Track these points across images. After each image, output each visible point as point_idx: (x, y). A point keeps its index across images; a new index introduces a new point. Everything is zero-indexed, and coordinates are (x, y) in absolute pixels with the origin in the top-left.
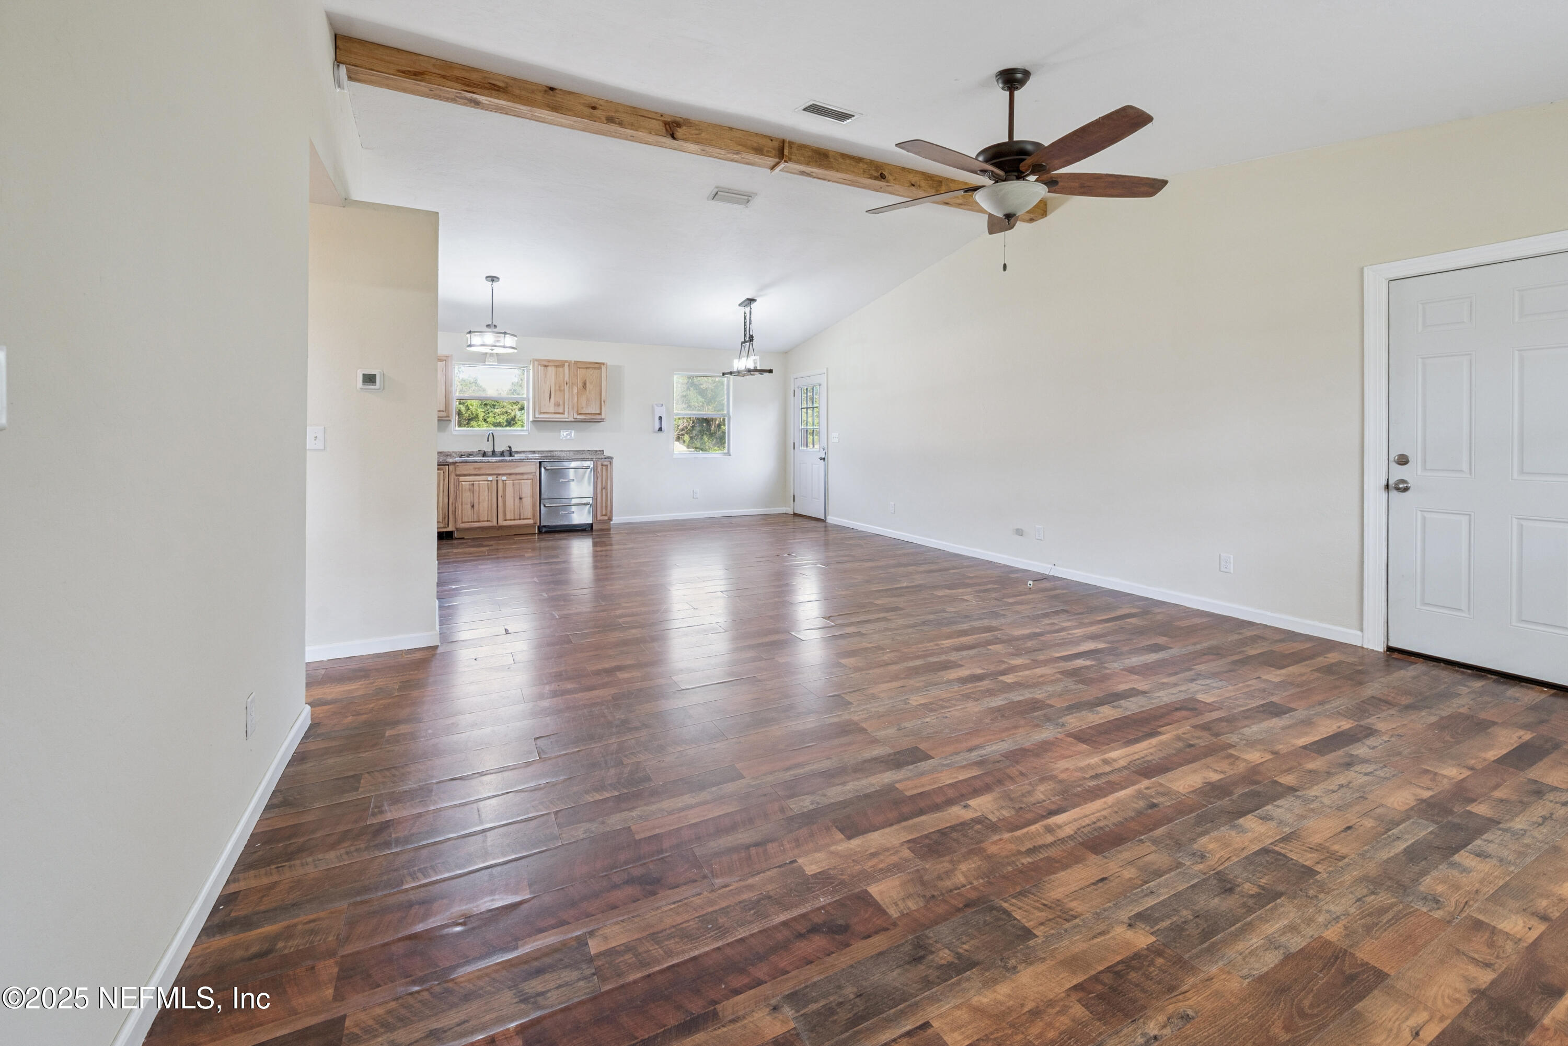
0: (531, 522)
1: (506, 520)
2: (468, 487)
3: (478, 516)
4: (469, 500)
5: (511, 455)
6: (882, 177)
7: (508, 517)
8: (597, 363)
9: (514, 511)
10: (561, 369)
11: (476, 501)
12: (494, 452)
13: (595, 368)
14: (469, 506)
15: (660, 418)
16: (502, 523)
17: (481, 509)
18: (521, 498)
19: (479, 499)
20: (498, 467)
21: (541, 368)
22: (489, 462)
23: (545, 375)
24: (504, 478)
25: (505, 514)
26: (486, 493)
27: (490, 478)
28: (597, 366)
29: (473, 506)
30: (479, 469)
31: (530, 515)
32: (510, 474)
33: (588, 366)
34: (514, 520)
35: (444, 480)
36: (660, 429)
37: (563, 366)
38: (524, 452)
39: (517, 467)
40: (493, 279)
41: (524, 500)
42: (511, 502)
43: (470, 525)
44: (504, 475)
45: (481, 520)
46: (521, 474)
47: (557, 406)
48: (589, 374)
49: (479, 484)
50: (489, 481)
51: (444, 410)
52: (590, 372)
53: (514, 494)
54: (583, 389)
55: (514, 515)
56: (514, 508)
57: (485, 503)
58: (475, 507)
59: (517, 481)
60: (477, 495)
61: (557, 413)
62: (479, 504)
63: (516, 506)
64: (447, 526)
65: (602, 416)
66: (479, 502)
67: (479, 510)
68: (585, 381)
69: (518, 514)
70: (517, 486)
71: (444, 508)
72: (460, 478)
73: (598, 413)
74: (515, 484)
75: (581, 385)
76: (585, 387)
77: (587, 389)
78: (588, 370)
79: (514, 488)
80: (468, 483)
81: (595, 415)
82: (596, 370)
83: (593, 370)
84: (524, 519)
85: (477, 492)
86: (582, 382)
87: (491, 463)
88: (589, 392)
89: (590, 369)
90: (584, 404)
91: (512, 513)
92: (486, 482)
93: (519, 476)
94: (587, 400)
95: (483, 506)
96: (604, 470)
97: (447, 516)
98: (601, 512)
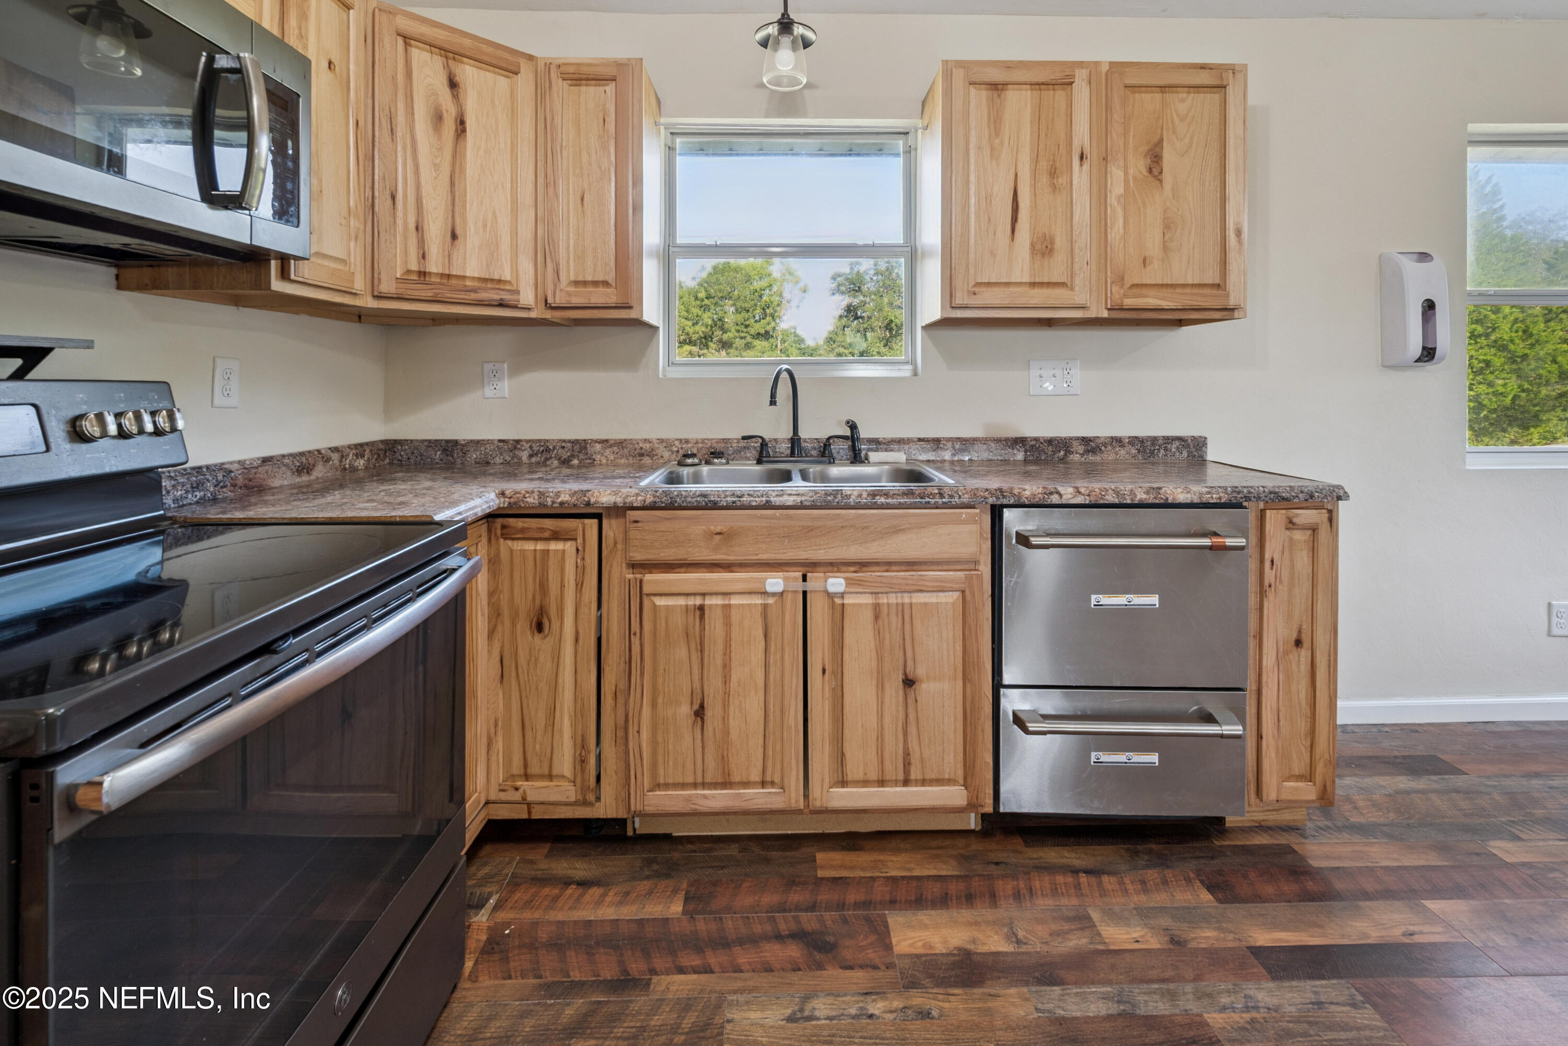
0: (955, 796)
1: (843, 783)
2: (678, 621)
3: (724, 761)
4: (686, 687)
5: (856, 458)
7: (854, 770)
8: (1208, 70)
9: (880, 738)
10: (1060, 95)
11: (714, 687)
12: (795, 441)
13: (1195, 90)
14: (685, 710)
15: (1429, 306)
16: (825, 793)
17: (734, 723)
18: (909, 683)
19: (726, 680)
20: (809, 531)
21: (978, 98)
22: (768, 506)
23: (996, 123)
24: (836, 584)
25: (840, 757)
26: (757, 656)
27: (776, 581)
29: (700, 713)
30: (726, 536)
31: (952, 763)
32: (862, 565)
33: (1175, 79)
34: (882, 783)
35: (579, 586)
36: (1429, 354)
37: (1067, 85)
38: (900, 441)
39: (896, 530)
41: (926, 689)
42: (866, 694)
43: (688, 799)
44: (834, 566)
45: (736, 778)
46: (911, 565)
47: (1043, 255)
48: (1175, 117)
49: (727, 608)
50: (771, 601)
51: (611, 278)
52: (1182, 108)
53: (880, 659)
54: (1151, 179)
55: (882, 762)
56: (881, 728)
57: (753, 705)
58: (709, 713)
59: (893, 599)
60: (719, 661)
61: (1041, 284)
62: (725, 706)
63: (887, 721)
64: (591, 797)
65: (1228, 295)
66: (727, 693)
67: (726, 732)
68: (1160, 142)
69: (907, 754)
70: (895, 621)
71: (578, 715)
72: (648, 577)
73: (1211, 282)
74: (885, 610)
75: (1139, 165)
76: (1155, 172)
77: (1167, 177)
78: (1170, 97)
79: (878, 632)
80: (681, 601)
81: (1201, 291)
82: (1201, 96)
83: (1192, 95)
84: (924, 782)
85: (720, 645)
86: (1144, 149)
87: (778, 513)
88: (1173, 189)
89: (1180, 95)
90: (1153, 243)
91: (872, 756)
92: (758, 601)
93: (903, 577)
94: (1167, 224)
95: (744, 713)
96: (1302, 555)
97: (596, 740)
98: (1289, 760)
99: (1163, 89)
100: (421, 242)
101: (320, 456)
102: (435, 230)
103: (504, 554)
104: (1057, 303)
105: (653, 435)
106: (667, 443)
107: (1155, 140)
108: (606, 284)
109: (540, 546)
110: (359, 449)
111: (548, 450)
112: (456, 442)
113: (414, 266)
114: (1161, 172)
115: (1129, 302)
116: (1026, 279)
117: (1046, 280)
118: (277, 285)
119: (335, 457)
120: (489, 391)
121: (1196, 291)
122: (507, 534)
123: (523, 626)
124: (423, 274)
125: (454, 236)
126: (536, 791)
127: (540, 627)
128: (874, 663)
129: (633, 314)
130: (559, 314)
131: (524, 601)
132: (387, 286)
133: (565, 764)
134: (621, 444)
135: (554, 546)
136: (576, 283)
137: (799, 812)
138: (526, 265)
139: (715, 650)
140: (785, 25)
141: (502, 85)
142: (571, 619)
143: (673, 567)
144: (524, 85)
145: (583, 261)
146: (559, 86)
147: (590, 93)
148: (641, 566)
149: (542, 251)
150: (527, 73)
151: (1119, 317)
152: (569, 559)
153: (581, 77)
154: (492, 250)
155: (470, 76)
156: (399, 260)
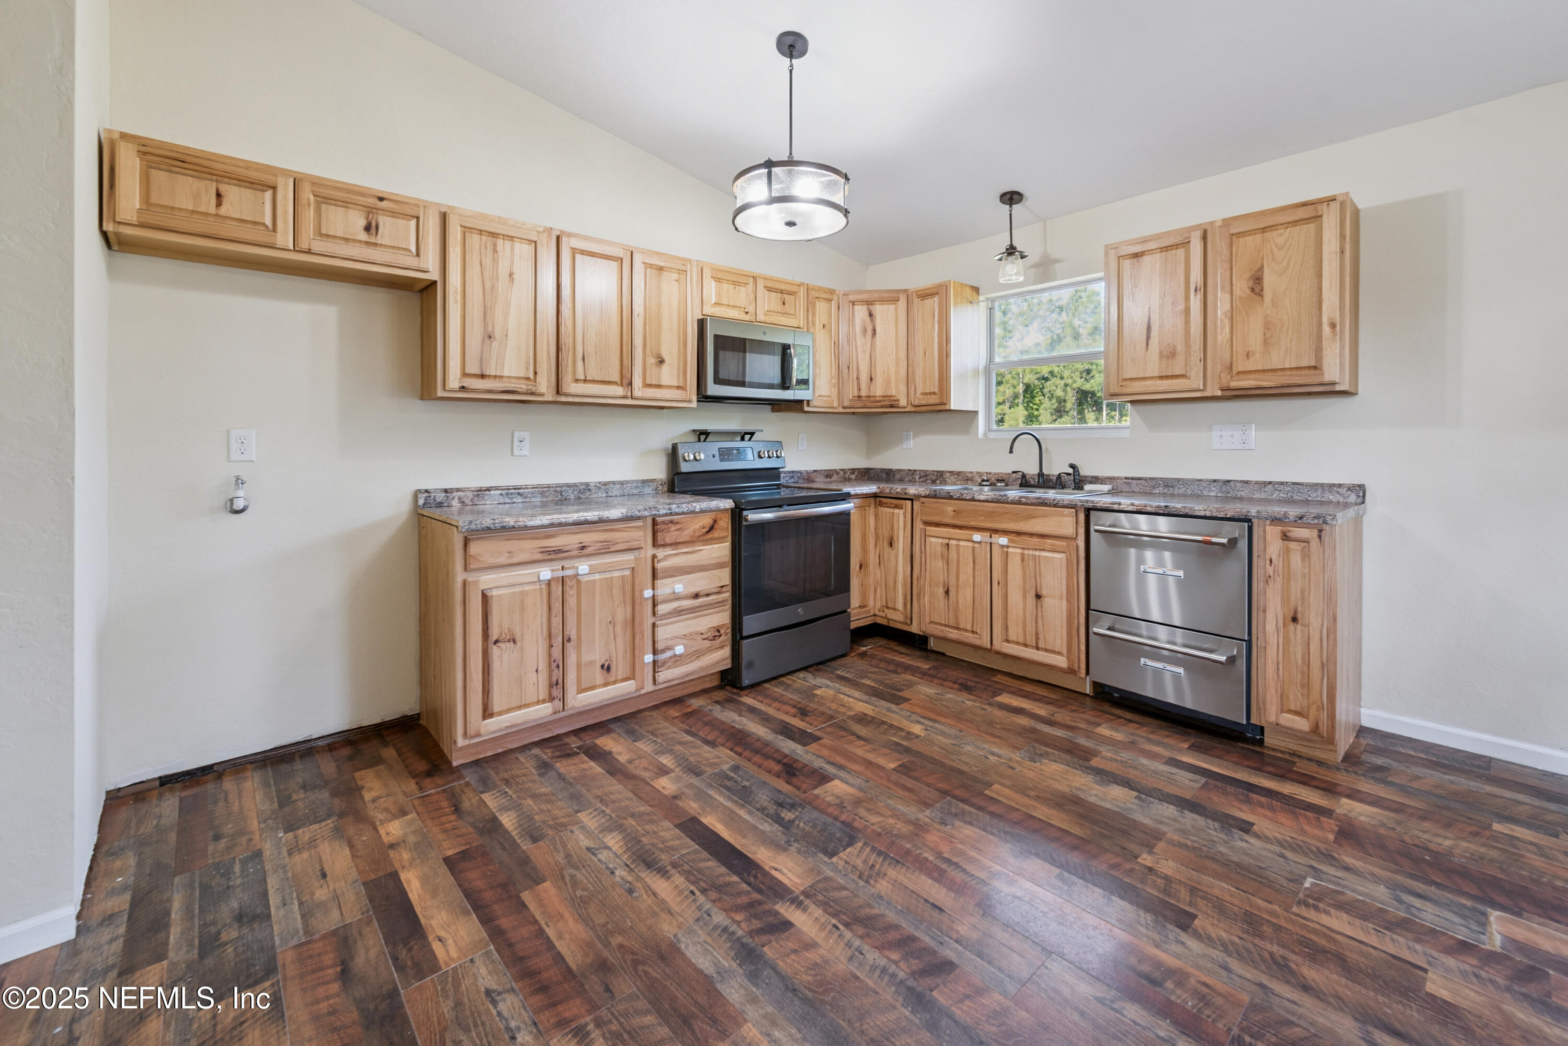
0: (1062, 661)
1: (1008, 641)
2: (939, 549)
3: (958, 617)
4: (941, 579)
7: (1013, 636)
8: (1310, 204)
9: (1024, 622)
10: (1180, 252)
11: (952, 582)
13: (1301, 222)
14: (941, 591)
16: (1000, 644)
17: (961, 600)
18: (1038, 597)
19: (958, 580)
20: (993, 514)
24: (1003, 540)
25: (1006, 627)
26: (970, 571)
27: (977, 537)
28: (1308, 212)
29: (947, 592)
30: (956, 512)
31: (1060, 644)
32: (1019, 533)
34: (1026, 645)
35: (905, 529)
37: (1186, 244)
38: (1111, 480)
39: (1032, 517)
41: (1047, 601)
42: (1019, 602)
43: (942, 631)
44: (1005, 532)
45: (961, 627)
46: (1043, 536)
47: (1168, 358)
48: (1274, 248)
49: (958, 546)
50: (976, 545)
51: (936, 390)
52: (1281, 240)
53: (1024, 581)
54: (1253, 295)
55: (1025, 635)
56: (1025, 617)
57: (968, 593)
58: (951, 593)
59: (1031, 552)
60: (955, 570)
61: (1167, 377)
62: (957, 592)
63: (1027, 615)
64: (909, 622)
65: (1323, 374)
66: (958, 586)
67: (957, 604)
68: (1261, 269)
69: (1037, 634)
70: (1032, 564)
71: (905, 584)
72: (928, 528)
73: (1307, 365)
74: (1026, 557)
75: (1242, 286)
76: (1257, 290)
77: (1268, 293)
78: (1267, 235)
79: (1023, 568)
80: (940, 540)
81: (1299, 372)
82: (1298, 228)
83: (1289, 230)
84: (1046, 650)
85: (955, 564)
86: (1248, 275)
87: (978, 503)
88: (1272, 300)
89: (1278, 232)
90: (1255, 341)
91: (1021, 630)
92: (970, 544)
93: (1035, 540)
94: (1268, 326)
95: (965, 596)
96: (1296, 559)
97: (910, 597)
98: (1283, 697)
99: (1264, 230)
100: (859, 384)
101: (836, 472)
102: (864, 378)
103: (880, 513)
104: (1178, 388)
105: (974, 470)
106: (968, 476)
107: (1257, 267)
108: (934, 393)
109: (892, 510)
110: (853, 471)
111: (926, 475)
112: (891, 470)
113: (856, 394)
114: (1262, 290)
115: (1234, 384)
116: (1156, 374)
117: (1170, 374)
118: (806, 409)
119: (842, 473)
120: (905, 446)
121: (1295, 372)
122: (881, 504)
123: (886, 544)
124: (859, 397)
125: (871, 379)
126: (891, 615)
127: (891, 545)
128: (1021, 584)
129: (947, 407)
130: (917, 409)
131: (886, 534)
132: (846, 403)
133: (900, 606)
134: (959, 473)
135: (896, 511)
136: (923, 394)
137: (985, 649)
138: (903, 388)
139: (953, 565)
140: (1011, 251)
141: (892, 307)
142: (902, 543)
143: (938, 525)
144: (902, 304)
145: (925, 383)
146: (916, 300)
147: (929, 301)
148: (927, 523)
149: (909, 380)
150: (903, 299)
151: (1233, 395)
152: (901, 516)
153: (925, 295)
154: (888, 383)
155: (878, 309)
156: (851, 392)
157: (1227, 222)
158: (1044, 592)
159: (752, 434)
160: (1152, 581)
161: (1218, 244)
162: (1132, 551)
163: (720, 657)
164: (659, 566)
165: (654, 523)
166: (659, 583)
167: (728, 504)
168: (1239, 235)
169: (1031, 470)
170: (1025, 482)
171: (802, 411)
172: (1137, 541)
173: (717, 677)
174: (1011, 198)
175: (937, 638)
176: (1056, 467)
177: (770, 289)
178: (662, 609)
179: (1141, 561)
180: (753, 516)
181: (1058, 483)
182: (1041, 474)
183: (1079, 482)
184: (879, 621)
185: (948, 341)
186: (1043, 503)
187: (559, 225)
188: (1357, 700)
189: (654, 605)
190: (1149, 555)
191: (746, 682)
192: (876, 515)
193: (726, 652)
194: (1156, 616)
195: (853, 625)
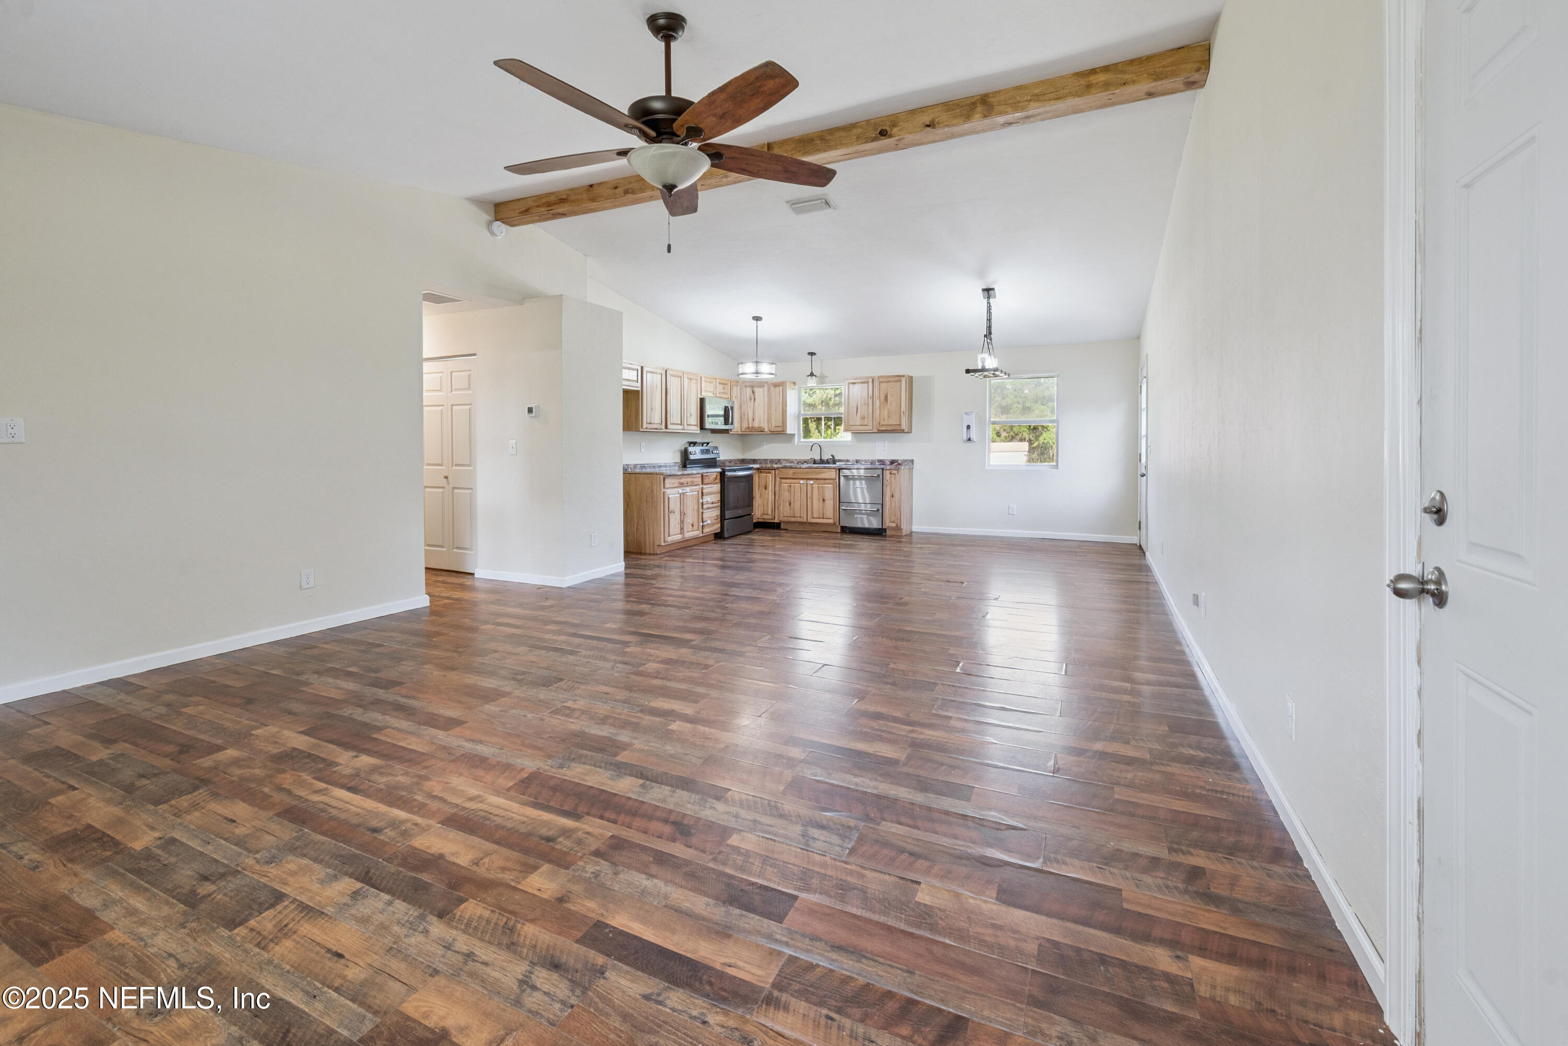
0: (831, 521)
1: (813, 518)
2: (787, 488)
3: (795, 512)
4: (786, 500)
6: (883, 134)
7: (815, 515)
8: (898, 376)
9: (819, 511)
10: (866, 385)
11: (792, 500)
13: (896, 381)
14: (788, 504)
15: (968, 427)
16: (809, 520)
18: (824, 500)
19: (794, 498)
20: (807, 473)
24: (812, 482)
25: (812, 513)
26: (799, 495)
27: (802, 482)
28: (897, 379)
30: (795, 473)
31: (831, 516)
32: (817, 479)
33: (889, 379)
34: (819, 518)
35: (772, 481)
36: (969, 439)
37: (867, 382)
39: (820, 473)
40: (757, 319)
41: (826, 502)
42: (817, 504)
43: (788, 519)
44: (812, 479)
45: (796, 516)
46: (825, 479)
47: (863, 419)
48: (890, 387)
49: (794, 486)
50: (801, 485)
51: (781, 425)
52: (891, 385)
53: (819, 495)
54: (885, 401)
55: (819, 515)
56: (818, 508)
57: (798, 503)
58: (791, 504)
59: (821, 485)
60: (792, 495)
61: (862, 424)
62: (793, 503)
63: (820, 507)
64: (773, 518)
65: (901, 427)
66: (794, 501)
67: (793, 508)
68: (887, 394)
69: (822, 513)
70: (821, 489)
71: (772, 504)
72: (782, 480)
73: (898, 424)
74: (819, 487)
75: (882, 398)
77: (889, 401)
79: (818, 491)
80: (786, 484)
82: (896, 383)
84: (825, 518)
86: (884, 394)
87: (800, 470)
88: (890, 403)
90: (886, 416)
91: (818, 513)
92: (799, 485)
93: (823, 481)
94: (889, 412)
95: (797, 505)
96: (893, 479)
97: (774, 510)
98: (890, 518)
99: (888, 382)
100: (749, 422)
101: (732, 460)
102: (751, 419)
103: (761, 476)
104: (866, 429)
105: (794, 458)
106: (796, 460)
107: (886, 392)
108: (779, 426)
109: (766, 474)
110: (738, 460)
111: (772, 461)
112: (755, 459)
113: (747, 426)
114: (887, 400)
115: (881, 428)
118: (732, 433)
119: (734, 461)
121: (895, 425)
122: (765, 471)
123: (763, 488)
124: (749, 427)
125: (753, 419)
126: (765, 517)
127: (768, 487)
128: (818, 497)
129: (784, 432)
130: (772, 433)
131: (763, 484)
132: (742, 431)
133: (770, 512)
134: (787, 460)
135: (768, 474)
136: (775, 426)
137: (805, 523)
138: (766, 424)
139: (792, 493)
140: (812, 374)
141: (762, 389)
142: (770, 487)
143: (786, 479)
144: (766, 388)
145: (776, 422)
146: (772, 387)
147: (778, 388)
148: (781, 478)
149: (769, 420)
150: (766, 386)
151: (880, 431)
152: (770, 477)
153: (776, 385)
154: (760, 421)
155: (756, 390)
156: (745, 425)
157: (879, 377)
158: (826, 498)
159: (708, 443)
160: (859, 490)
161: (876, 384)
162: (851, 482)
163: (716, 528)
164: (704, 491)
165: (702, 476)
166: (704, 497)
167: (719, 470)
168: (882, 382)
169: (817, 458)
170: (815, 462)
171: (728, 433)
172: (853, 478)
173: (713, 536)
174: (812, 354)
175: (785, 522)
176: (826, 457)
177: (720, 383)
178: (705, 506)
179: (854, 484)
180: (728, 474)
181: (828, 462)
182: (821, 459)
183: (834, 462)
184: (760, 520)
185: (786, 406)
186: (825, 468)
187: (666, 367)
188: (911, 524)
189: (702, 505)
190: (857, 482)
191: (726, 536)
192: (759, 477)
193: (719, 525)
194: (861, 501)
195: (754, 521)
